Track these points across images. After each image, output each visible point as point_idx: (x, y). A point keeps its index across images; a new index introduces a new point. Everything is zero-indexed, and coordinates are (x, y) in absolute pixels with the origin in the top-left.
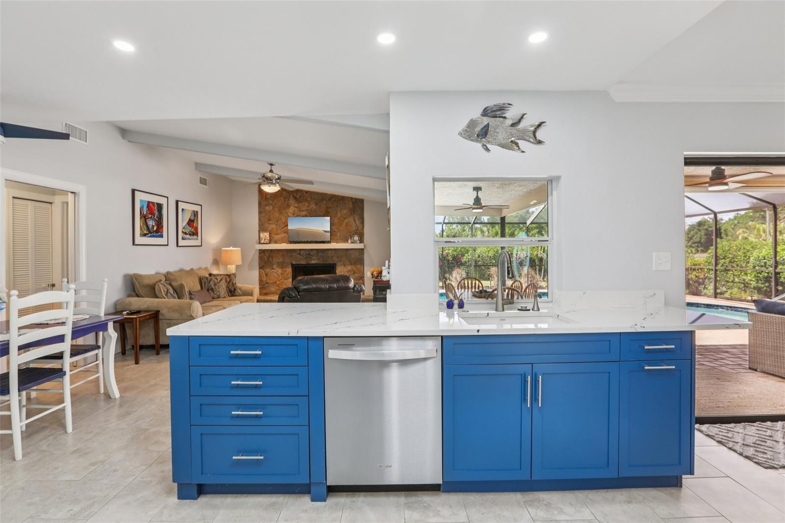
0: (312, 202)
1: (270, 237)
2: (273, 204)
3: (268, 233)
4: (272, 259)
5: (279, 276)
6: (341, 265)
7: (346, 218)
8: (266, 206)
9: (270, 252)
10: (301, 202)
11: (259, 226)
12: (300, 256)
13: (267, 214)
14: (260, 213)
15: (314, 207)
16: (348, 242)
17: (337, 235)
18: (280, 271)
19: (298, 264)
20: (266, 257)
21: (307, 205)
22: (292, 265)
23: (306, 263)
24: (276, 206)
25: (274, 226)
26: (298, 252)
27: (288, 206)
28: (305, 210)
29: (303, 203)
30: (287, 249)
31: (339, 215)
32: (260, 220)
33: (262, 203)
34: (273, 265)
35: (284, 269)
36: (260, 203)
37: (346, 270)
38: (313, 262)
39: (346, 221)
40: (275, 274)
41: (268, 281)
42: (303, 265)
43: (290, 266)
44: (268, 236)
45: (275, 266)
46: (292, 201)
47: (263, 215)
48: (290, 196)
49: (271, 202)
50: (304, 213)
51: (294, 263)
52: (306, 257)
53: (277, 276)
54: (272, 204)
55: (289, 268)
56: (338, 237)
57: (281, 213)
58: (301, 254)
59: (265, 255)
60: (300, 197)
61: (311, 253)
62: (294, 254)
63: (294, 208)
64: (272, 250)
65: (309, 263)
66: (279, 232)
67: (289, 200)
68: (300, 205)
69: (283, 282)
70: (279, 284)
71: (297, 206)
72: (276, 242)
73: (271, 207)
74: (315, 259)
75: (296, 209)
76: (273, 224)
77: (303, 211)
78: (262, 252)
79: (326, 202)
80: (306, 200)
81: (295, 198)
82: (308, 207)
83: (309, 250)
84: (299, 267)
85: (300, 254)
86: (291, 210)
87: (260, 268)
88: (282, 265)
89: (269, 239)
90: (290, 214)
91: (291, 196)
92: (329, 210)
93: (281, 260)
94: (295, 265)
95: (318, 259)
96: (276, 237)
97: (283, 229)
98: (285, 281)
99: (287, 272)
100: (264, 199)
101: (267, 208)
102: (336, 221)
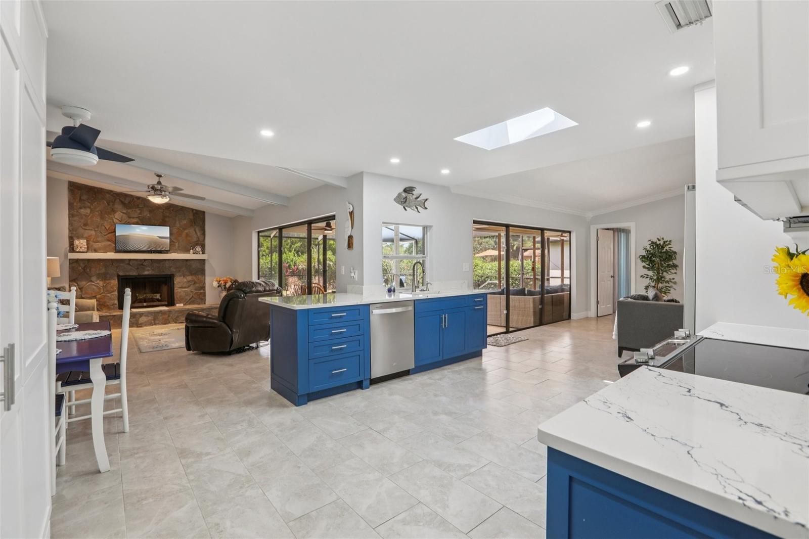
0: (145, 209)
1: (87, 244)
2: (92, 207)
3: (85, 241)
4: (90, 270)
5: (99, 289)
6: (180, 276)
7: (185, 229)
8: (81, 208)
9: (86, 262)
10: (130, 208)
11: (70, 230)
12: (131, 267)
13: (82, 218)
14: (71, 216)
15: (148, 215)
16: (190, 253)
17: (175, 245)
18: (101, 283)
19: (126, 276)
20: (80, 268)
21: (139, 212)
22: (118, 276)
23: (137, 274)
24: (97, 210)
25: (93, 232)
26: (127, 262)
27: (114, 211)
28: (137, 217)
29: (134, 209)
30: (112, 259)
31: (178, 225)
32: (70, 224)
33: (75, 204)
34: (90, 277)
35: (107, 282)
36: (71, 206)
37: (185, 280)
38: (146, 273)
39: (186, 231)
40: (95, 287)
41: (83, 296)
42: (134, 276)
43: (116, 278)
44: (85, 244)
45: (94, 279)
46: (118, 206)
47: (76, 218)
48: (115, 200)
49: (89, 204)
50: (135, 220)
51: (121, 274)
52: (138, 268)
53: (98, 290)
54: (89, 207)
55: (115, 280)
56: (177, 247)
57: (102, 218)
58: (131, 264)
59: (80, 266)
60: (130, 202)
61: (145, 264)
62: (122, 264)
63: (122, 214)
64: (89, 260)
65: (141, 274)
66: (99, 239)
67: (113, 205)
68: (129, 211)
69: (104, 296)
70: (100, 298)
71: (125, 212)
72: (96, 251)
73: (88, 211)
74: (148, 270)
75: (125, 215)
76: (92, 230)
77: (133, 218)
78: (72, 262)
79: (162, 211)
80: (137, 207)
81: (123, 203)
82: (140, 213)
83: (141, 260)
84: (127, 278)
85: (129, 264)
86: (118, 215)
87: (70, 281)
88: (104, 277)
89: (86, 247)
90: (115, 220)
91: (118, 200)
92: (167, 219)
93: (103, 270)
94: (122, 276)
95: (153, 270)
96: (96, 245)
97: (106, 237)
98: (109, 295)
99: (112, 284)
100: (78, 200)
101: (82, 211)
102: (175, 231)
